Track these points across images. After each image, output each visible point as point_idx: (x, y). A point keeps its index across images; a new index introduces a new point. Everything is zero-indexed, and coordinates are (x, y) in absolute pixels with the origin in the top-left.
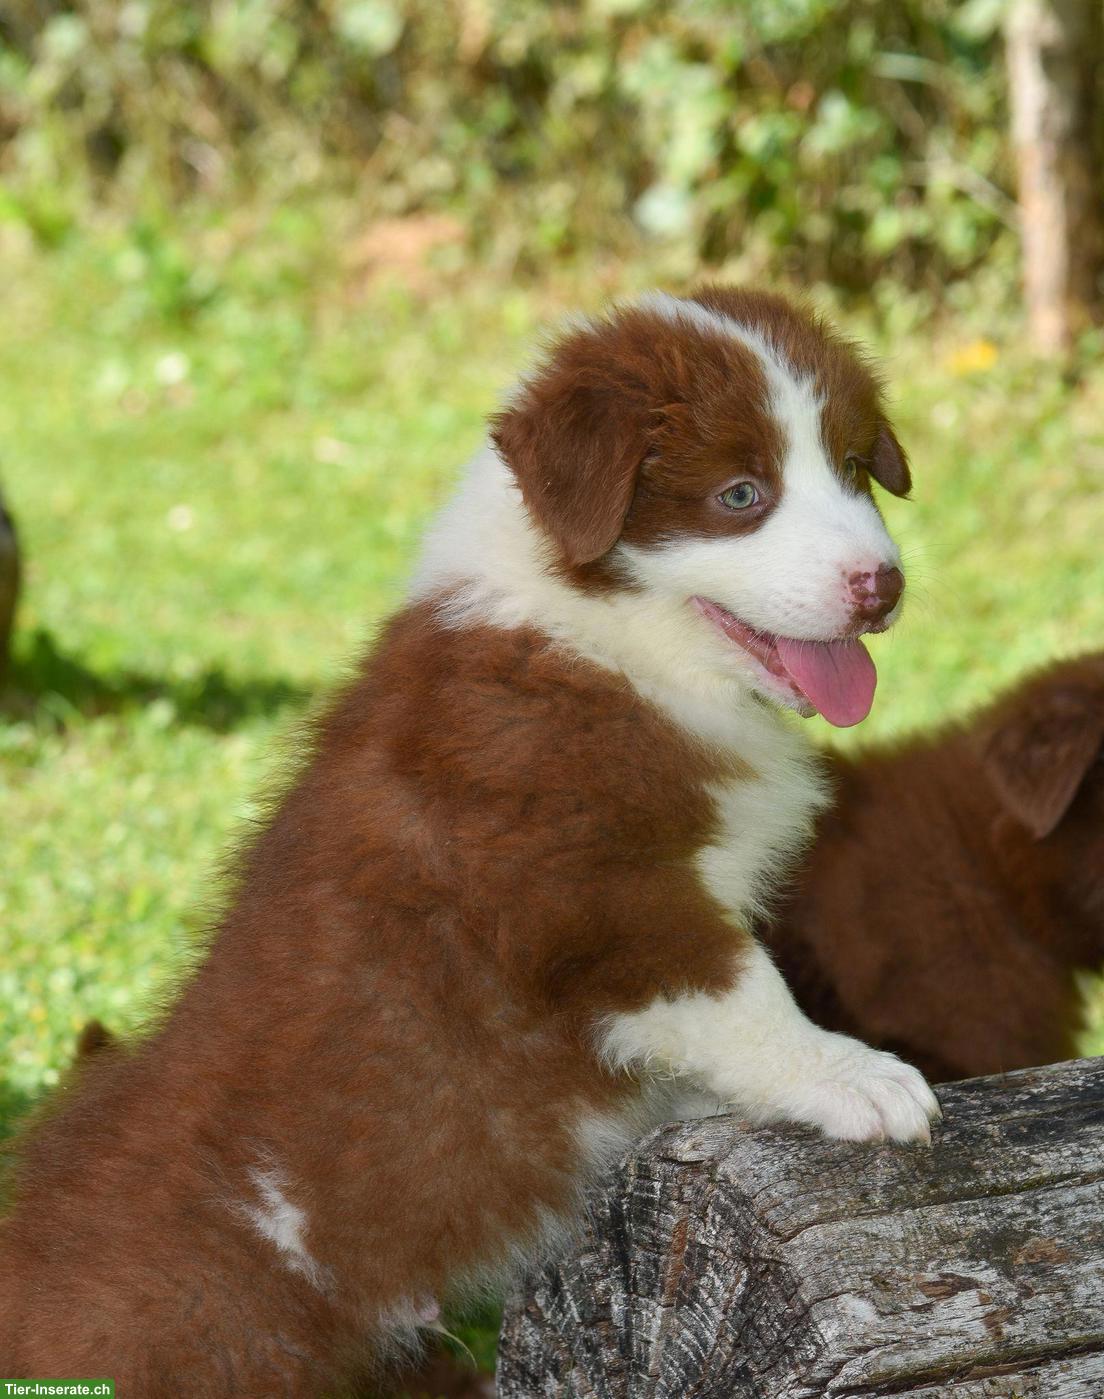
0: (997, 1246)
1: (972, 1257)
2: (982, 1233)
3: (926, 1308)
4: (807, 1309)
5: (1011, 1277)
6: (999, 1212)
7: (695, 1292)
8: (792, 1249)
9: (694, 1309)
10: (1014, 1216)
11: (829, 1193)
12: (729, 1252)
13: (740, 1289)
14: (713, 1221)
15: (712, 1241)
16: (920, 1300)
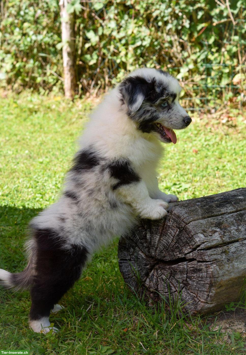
0: (219, 225)
1: (216, 227)
2: (216, 223)
3: (211, 235)
4: (192, 236)
5: (222, 230)
6: (218, 219)
7: (167, 233)
8: (189, 226)
9: (166, 236)
10: (220, 220)
11: (193, 216)
12: (175, 226)
13: (177, 233)
14: (172, 221)
15: (171, 225)
16: (210, 234)
